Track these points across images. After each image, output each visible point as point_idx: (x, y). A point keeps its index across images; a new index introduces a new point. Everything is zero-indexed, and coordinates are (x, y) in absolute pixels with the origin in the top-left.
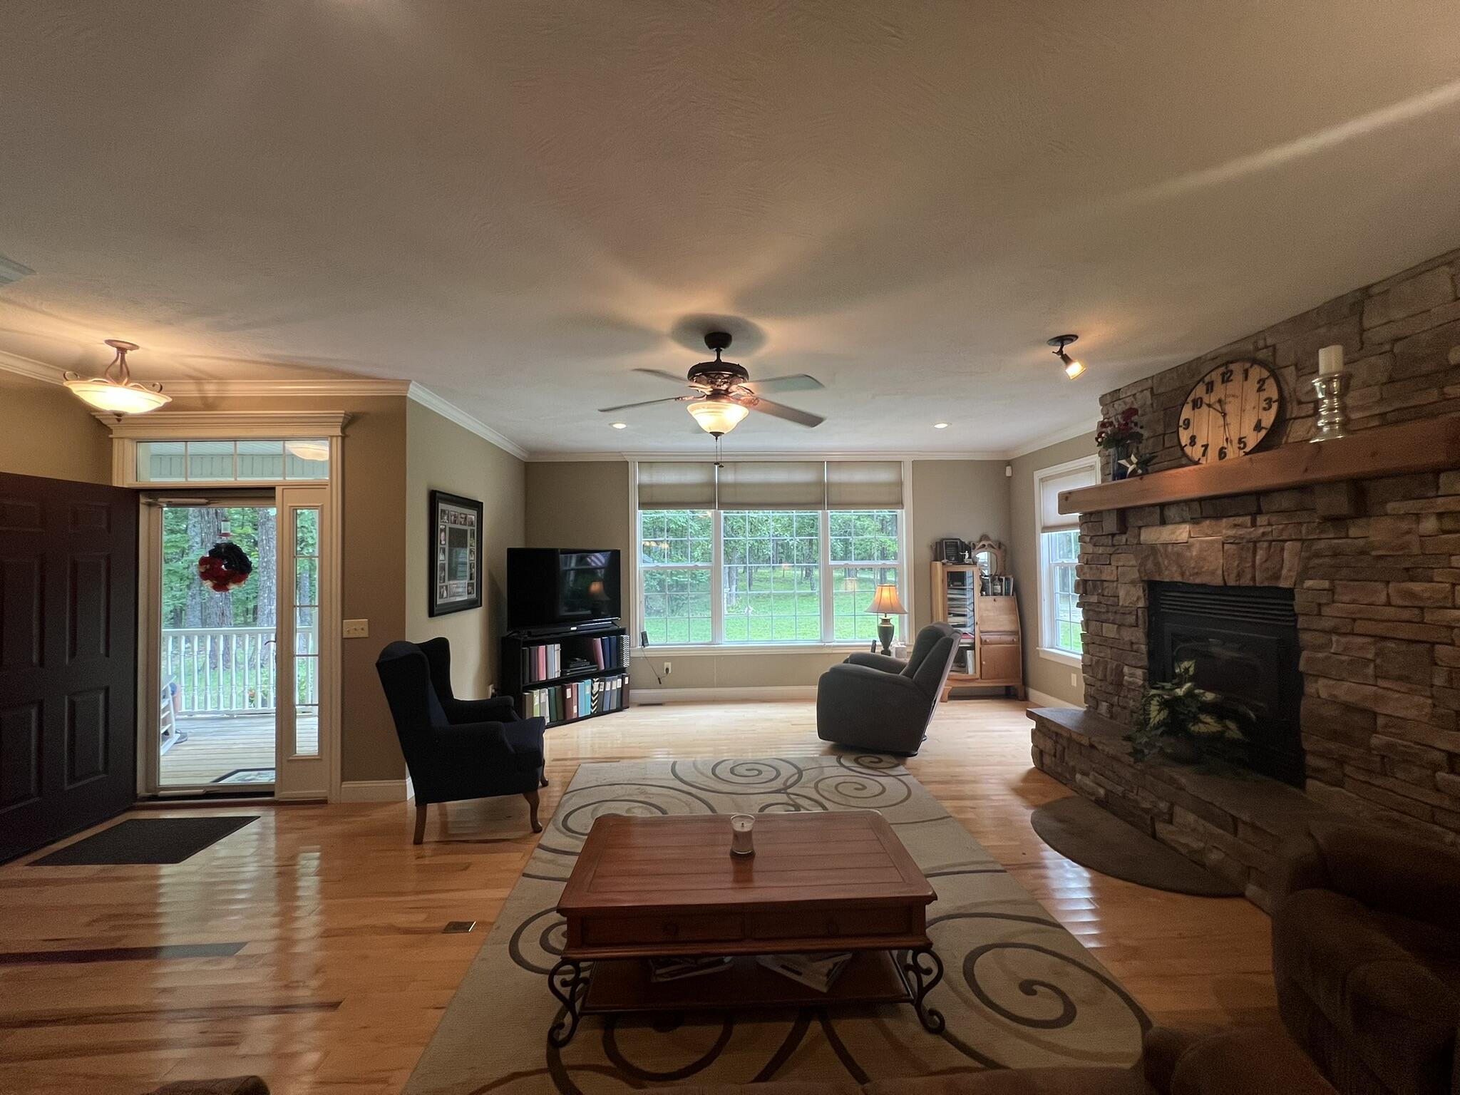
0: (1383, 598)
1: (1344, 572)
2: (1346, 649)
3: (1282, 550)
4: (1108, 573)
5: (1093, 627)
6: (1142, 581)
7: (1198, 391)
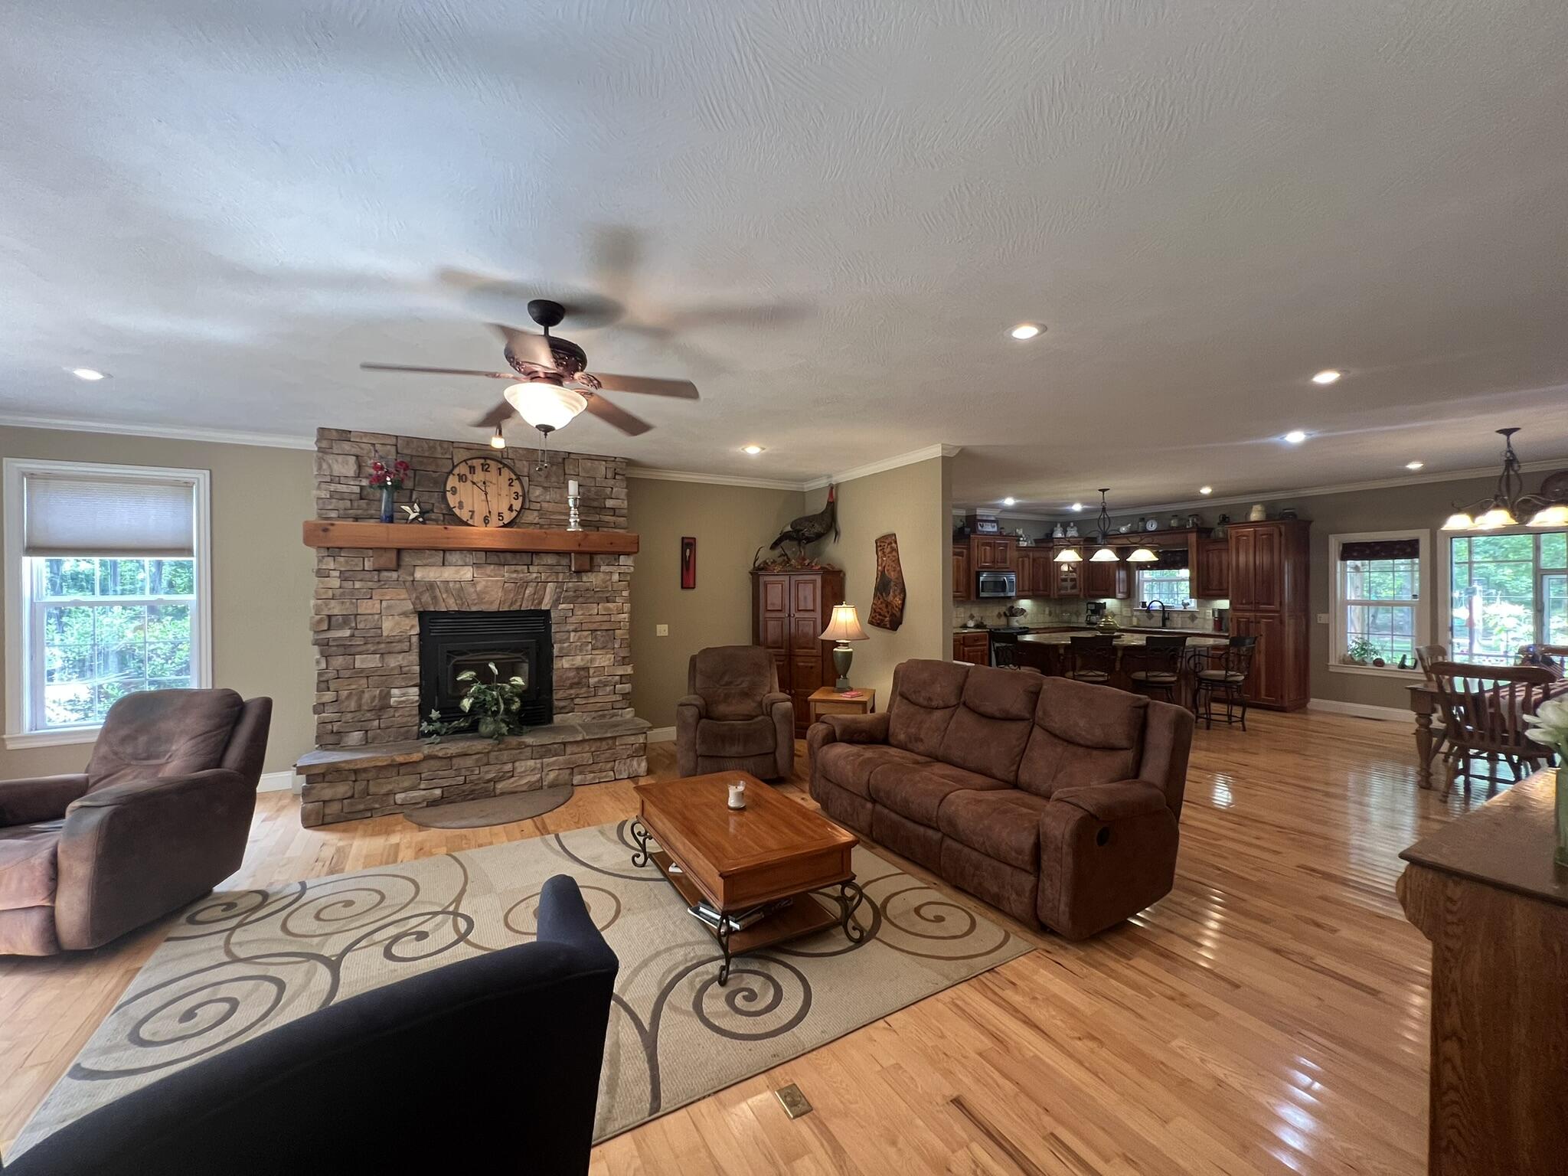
0: (596, 611)
1: (580, 600)
2: (579, 638)
3: (545, 588)
4: (365, 607)
5: (338, 661)
6: (416, 612)
7: (463, 469)
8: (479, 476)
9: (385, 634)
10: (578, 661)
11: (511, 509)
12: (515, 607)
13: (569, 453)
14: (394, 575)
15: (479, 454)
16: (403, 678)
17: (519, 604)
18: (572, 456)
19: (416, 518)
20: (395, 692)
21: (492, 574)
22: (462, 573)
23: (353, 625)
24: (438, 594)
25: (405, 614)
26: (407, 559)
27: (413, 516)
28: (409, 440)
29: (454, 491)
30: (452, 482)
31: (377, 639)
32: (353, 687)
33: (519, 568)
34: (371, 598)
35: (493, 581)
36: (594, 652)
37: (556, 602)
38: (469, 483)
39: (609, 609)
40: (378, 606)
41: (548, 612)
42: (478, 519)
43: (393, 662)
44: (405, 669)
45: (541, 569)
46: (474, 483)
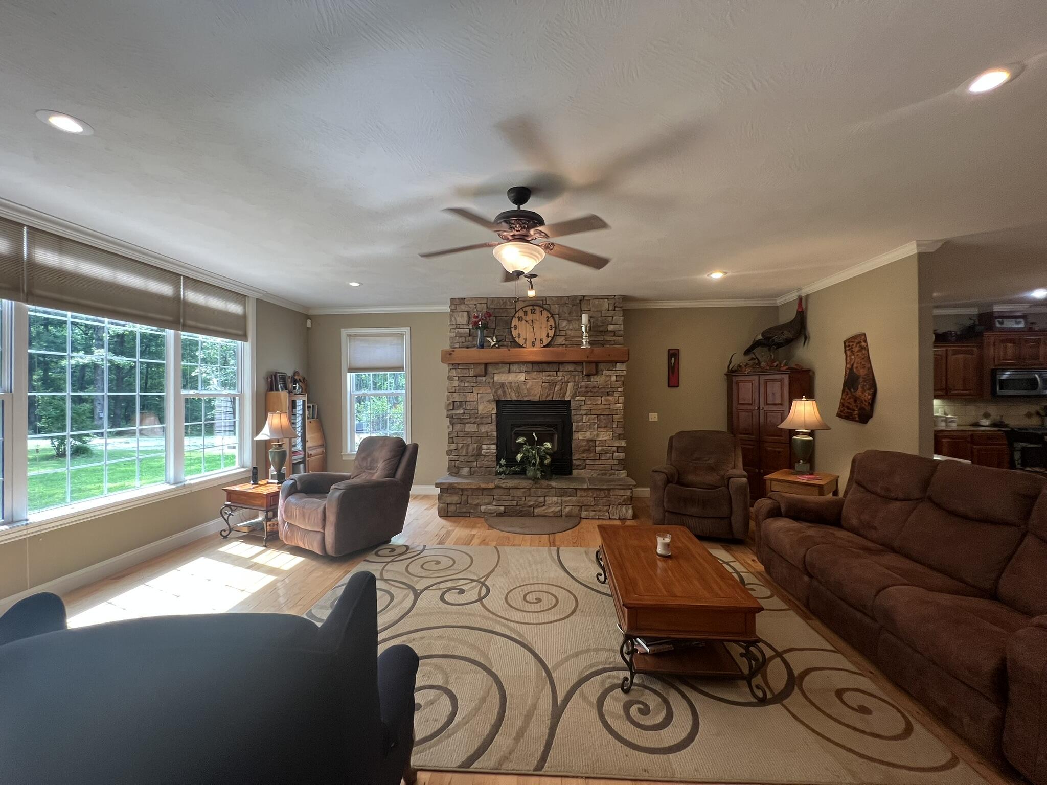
0: (600, 402)
1: (590, 394)
2: (589, 420)
3: (567, 386)
4: (471, 397)
5: (458, 427)
6: (495, 400)
7: (521, 314)
8: (530, 317)
9: (479, 413)
10: (588, 435)
11: (548, 336)
12: (549, 398)
13: (584, 296)
14: (484, 379)
15: (531, 303)
16: (488, 439)
17: (551, 396)
18: (586, 298)
19: (494, 345)
20: (484, 446)
21: (536, 378)
22: (519, 377)
23: (464, 407)
24: (507, 390)
25: (489, 401)
26: (490, 369)
27: (493, 344)
28: (493, 299)
29: (516, 327)
30: (515, 322)
31: (476, 416)
32: (465, 442)
33: (551, 373)
34: (473, 392)
35: (536, 381)
36: (599, 430)
37: (574, 396)
38: (524, 321)
39: (609, 400)
40: (476, 396)
41: (569, 402)
42: (529, 343)
43: (484, 429)
44: (489, 434)
45: (565, 373)
46: (526, 322)
